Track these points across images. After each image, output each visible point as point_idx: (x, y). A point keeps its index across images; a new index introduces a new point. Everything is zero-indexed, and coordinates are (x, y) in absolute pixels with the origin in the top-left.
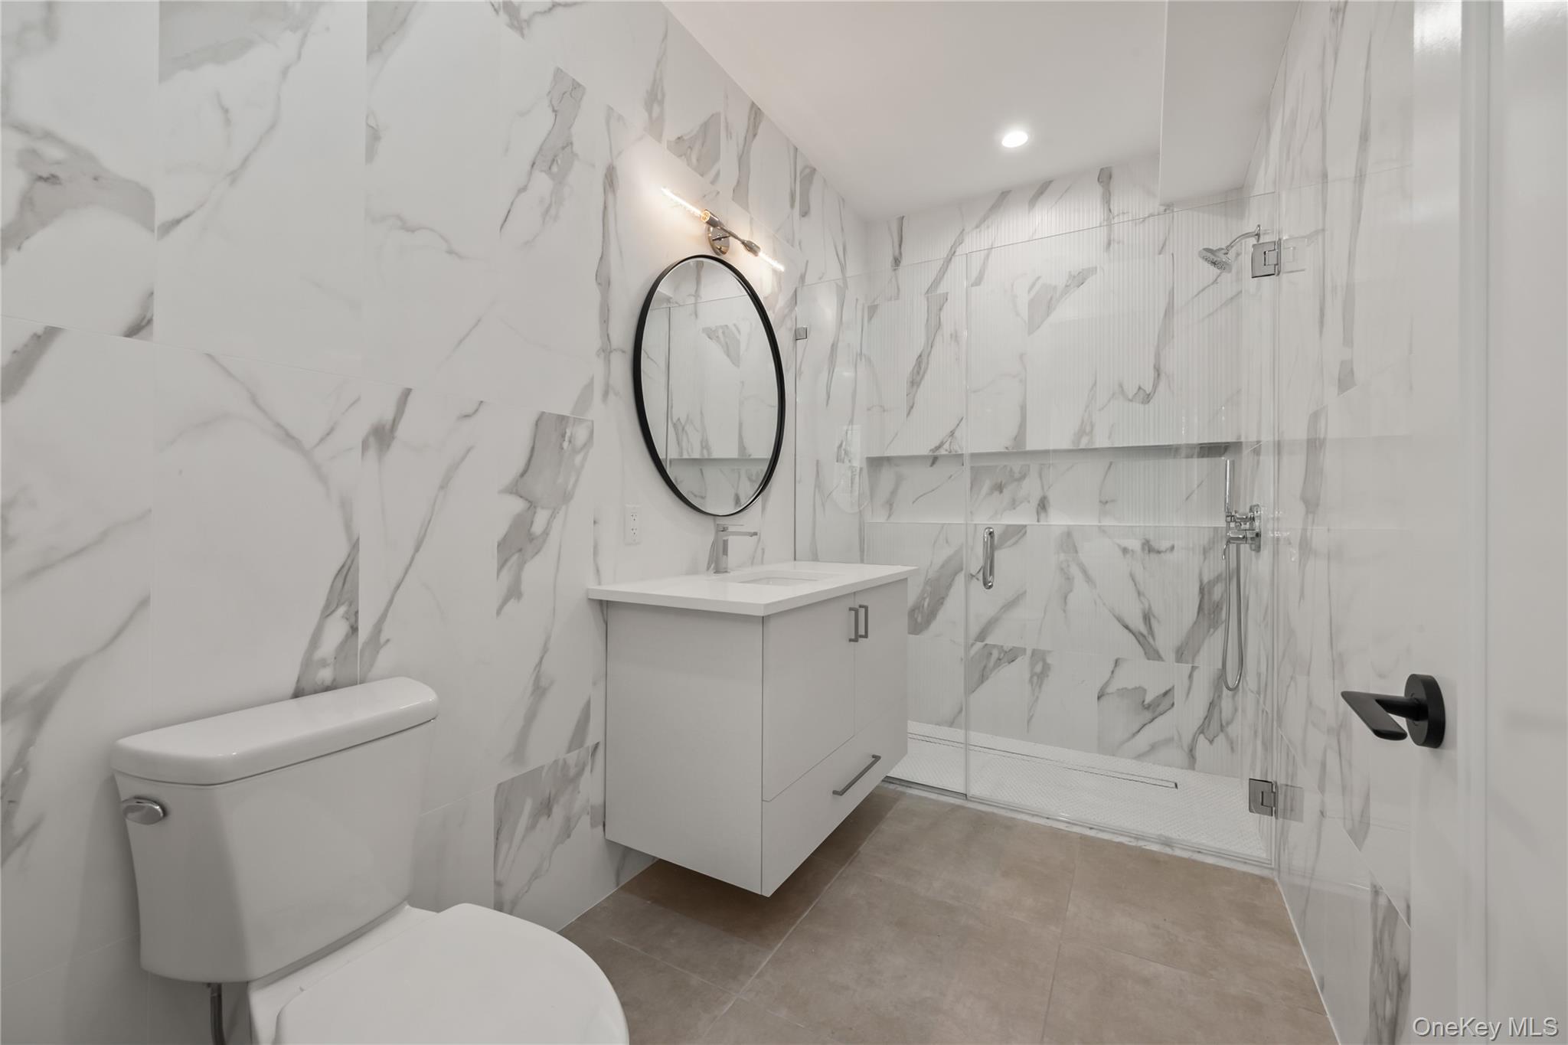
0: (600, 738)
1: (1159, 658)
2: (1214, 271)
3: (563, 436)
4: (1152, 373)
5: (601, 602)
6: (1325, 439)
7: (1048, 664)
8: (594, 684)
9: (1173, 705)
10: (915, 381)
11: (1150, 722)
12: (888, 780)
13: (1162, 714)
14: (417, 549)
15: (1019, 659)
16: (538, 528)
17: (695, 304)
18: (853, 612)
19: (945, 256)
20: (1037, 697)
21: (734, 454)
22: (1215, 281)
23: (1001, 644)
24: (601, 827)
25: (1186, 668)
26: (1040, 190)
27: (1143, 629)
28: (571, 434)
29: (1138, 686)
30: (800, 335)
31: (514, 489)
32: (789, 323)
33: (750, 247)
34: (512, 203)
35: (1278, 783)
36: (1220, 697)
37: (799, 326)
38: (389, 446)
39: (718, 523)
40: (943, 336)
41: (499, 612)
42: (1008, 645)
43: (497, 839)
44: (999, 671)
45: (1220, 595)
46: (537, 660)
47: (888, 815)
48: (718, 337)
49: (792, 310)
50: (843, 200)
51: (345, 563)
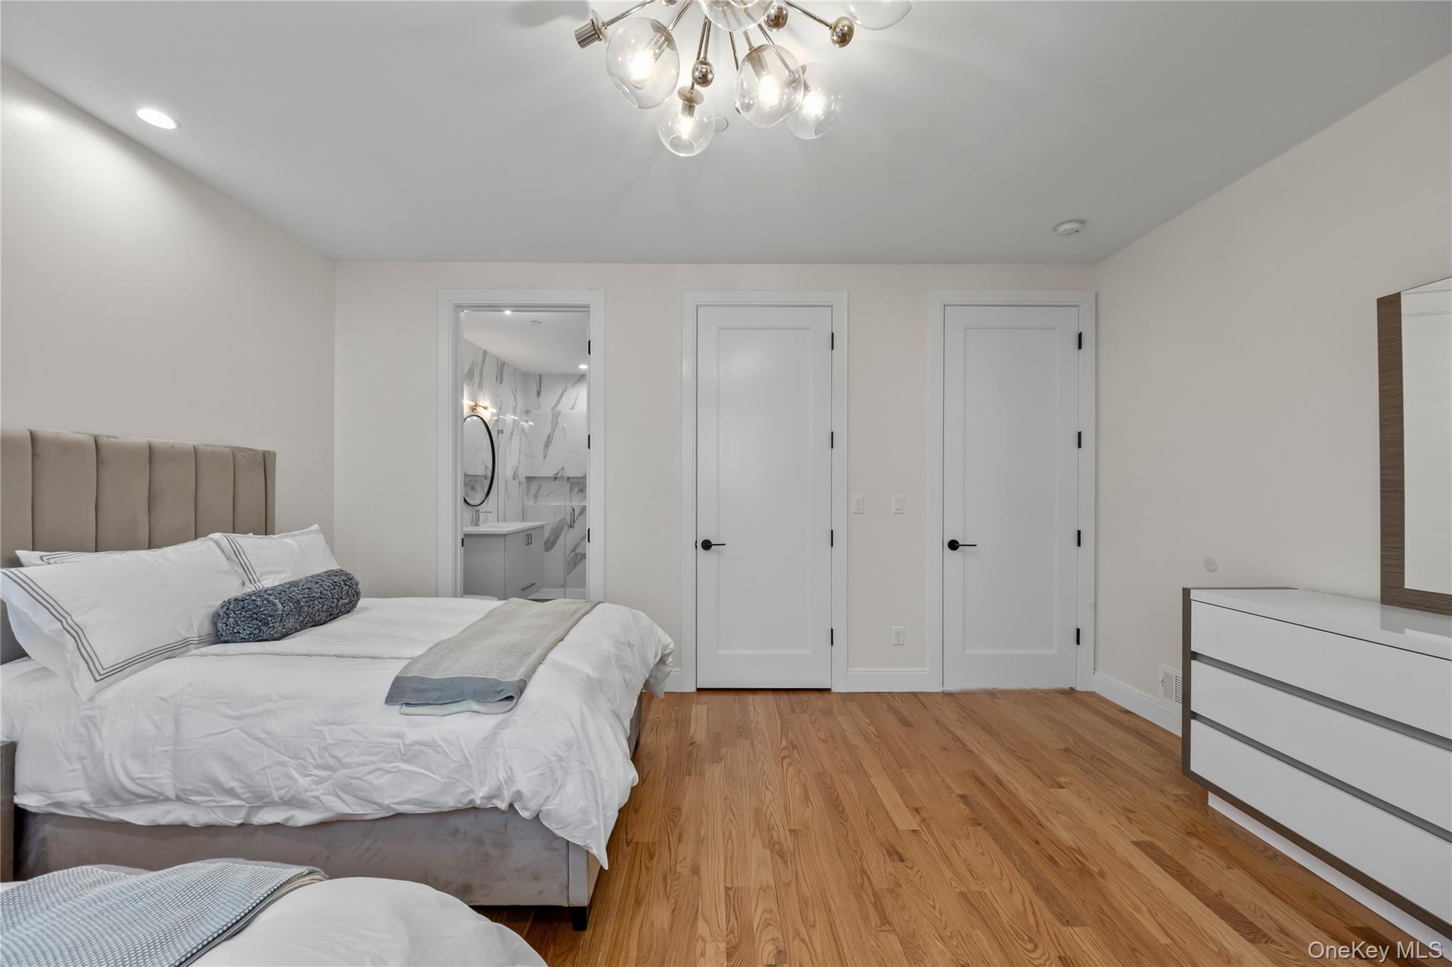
10: (547, 445)
18: (526, 537)
19: (559, 395)
30: (500, 432)
32: (496, 429)
33: (485, 408)
37: (501, 429)
39: (475, 508)
40: (559, 428)
49: (499, 423)
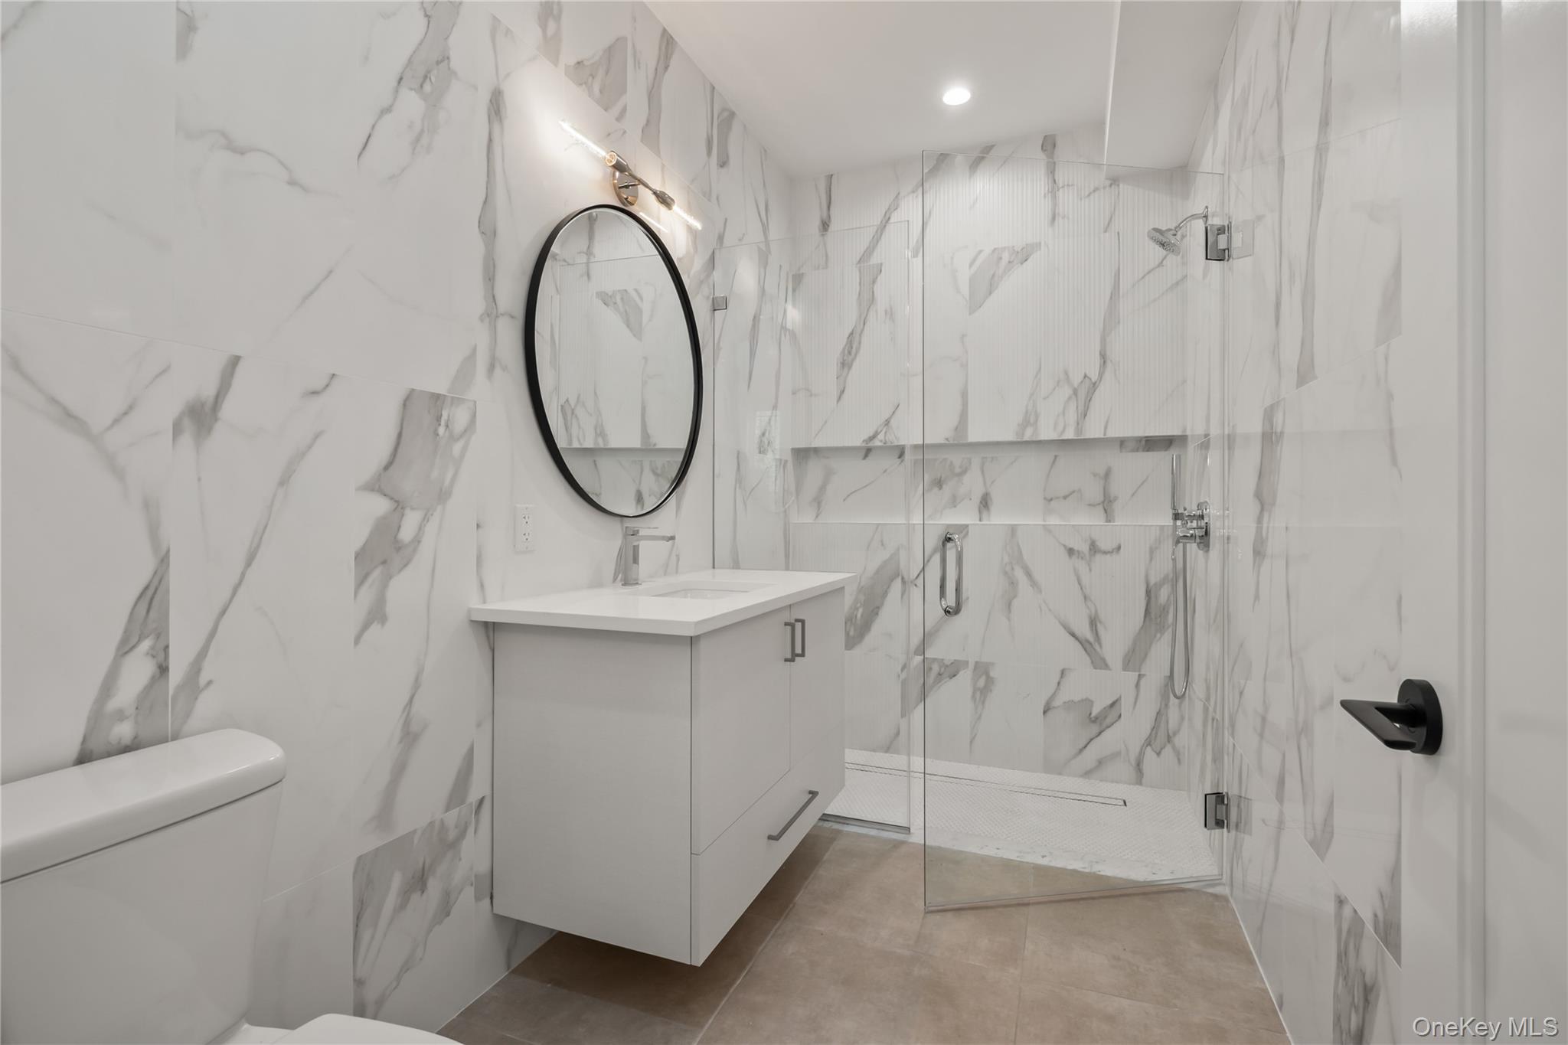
0: (487, 792)
1: (1106, 666)
2: (1160, 252)
3: (439, 418)
4: (1098, 361)
5: (486, 624)
6: (1282, 433)
7: (992, 678)
8: (479, 725)
9: (1120, 716)
10: (847, 360)
11: (1097, 737)
12: (825, 818)
13: (1109, 727)
14: (249, 563)
15: (961, 673)
16: (406, 534)
17: (588, 263)
18: (789, 628)
19: (879, 223)
20: (980, 715)
21: (636, 443)
22: (1161, 264)
23: (941, 657)
24: (488, 900)
25: (1133, 676)
26: (981, 156)
27: (1090, 636)
28: (449, 416)
29: (1084, 697)
30: (718, 304)
31: (375, 486)
32: (706, 290)
33: (664, 199)
34: (373, 127)
35: (1229, 794)
36: (1167, 705)
37: (717, 294)
38: (210, 430)
39: (628, 525)
40: (876, 311)
41: (357, 640)
42: (950, 657)
43: (357, 926)
44: (939, 688)
45: (1166, 598)
46: (406, 699)
47: (825, 858)
48: (615, 303)
49: (708, 276)
50: (765, 151)
51: (151, 582)
